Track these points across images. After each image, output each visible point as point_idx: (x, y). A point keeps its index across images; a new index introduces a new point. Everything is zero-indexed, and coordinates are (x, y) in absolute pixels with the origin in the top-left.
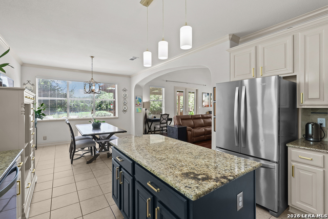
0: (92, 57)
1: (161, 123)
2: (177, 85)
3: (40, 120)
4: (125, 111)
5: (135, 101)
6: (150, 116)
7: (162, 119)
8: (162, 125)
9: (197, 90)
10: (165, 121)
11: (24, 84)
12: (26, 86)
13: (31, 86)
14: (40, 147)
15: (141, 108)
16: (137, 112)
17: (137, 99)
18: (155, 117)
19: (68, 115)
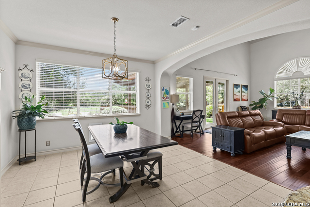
0: (115, 19)
1: (193, 122)
2: (206, 74)
3: (41, 118)
4: (148, 106)
5: (162, 94)
6: (178, 113)
7: (194, 116)
8: (194, 124)
9: (227, 81)
10: (197, 119)
11: (20, 69)
12: (23, 71)
13: (29, 72)
14: (41, 157)
15: (168, 103)
16: (163, 108)
17: (164, 91)
18: (183, 114)
19: (78, 111)
